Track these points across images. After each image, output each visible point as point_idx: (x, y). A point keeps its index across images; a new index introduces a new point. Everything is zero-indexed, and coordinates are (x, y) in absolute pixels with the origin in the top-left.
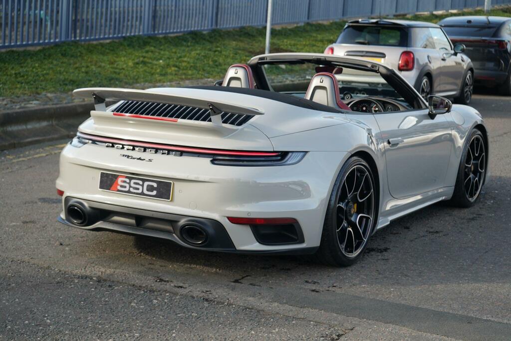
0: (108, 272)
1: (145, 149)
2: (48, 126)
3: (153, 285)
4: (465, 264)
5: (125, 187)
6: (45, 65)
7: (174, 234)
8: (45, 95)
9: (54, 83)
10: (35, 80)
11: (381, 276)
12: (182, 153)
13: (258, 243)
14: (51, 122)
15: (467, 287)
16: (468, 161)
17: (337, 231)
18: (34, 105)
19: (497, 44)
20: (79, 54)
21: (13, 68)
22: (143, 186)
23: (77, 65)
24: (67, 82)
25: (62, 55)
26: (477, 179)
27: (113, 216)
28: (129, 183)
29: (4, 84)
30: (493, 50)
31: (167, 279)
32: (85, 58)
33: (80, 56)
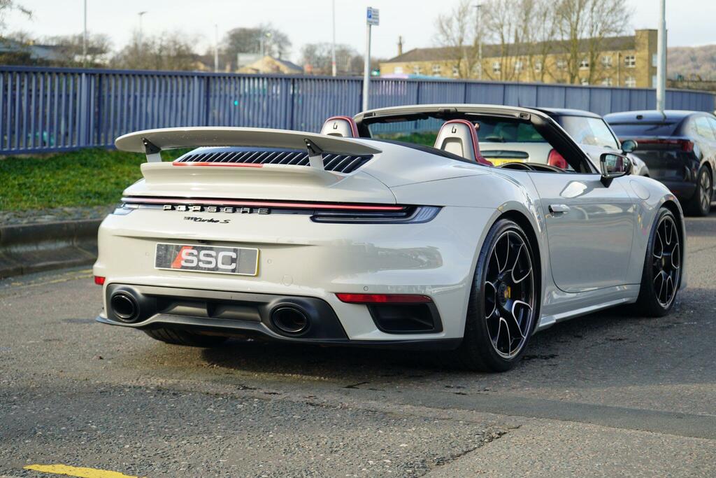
0: (170, 382)
1: (219, 208)
2: (68, 247)
3: (234, 392)
4: (664, 367)
5: (192, 262)
6: (59, 175)
7: (262, 323)
8: (62, 209)
9: (72, 195)
10: (47, 191)
11: (549, 380)
12: (270, 210)
13: (378, 330)
14: (71, 243)
15: (669, 388)
16: (657, 251)
17: (487, 318)
18: (46, 220)
19: (679, 146)
20: (104, 164)
21: (15, 179)
22: (216, 258)
23: (104, 176)
24: (91, 195)
25: (82, 165)
26: (670, 277)
27: (175, 306)
28: (197, 256)
29: (4, 195)
30: (674, 154)
31: (253, 387)
32: (114, 168)
33: (106, 166)
